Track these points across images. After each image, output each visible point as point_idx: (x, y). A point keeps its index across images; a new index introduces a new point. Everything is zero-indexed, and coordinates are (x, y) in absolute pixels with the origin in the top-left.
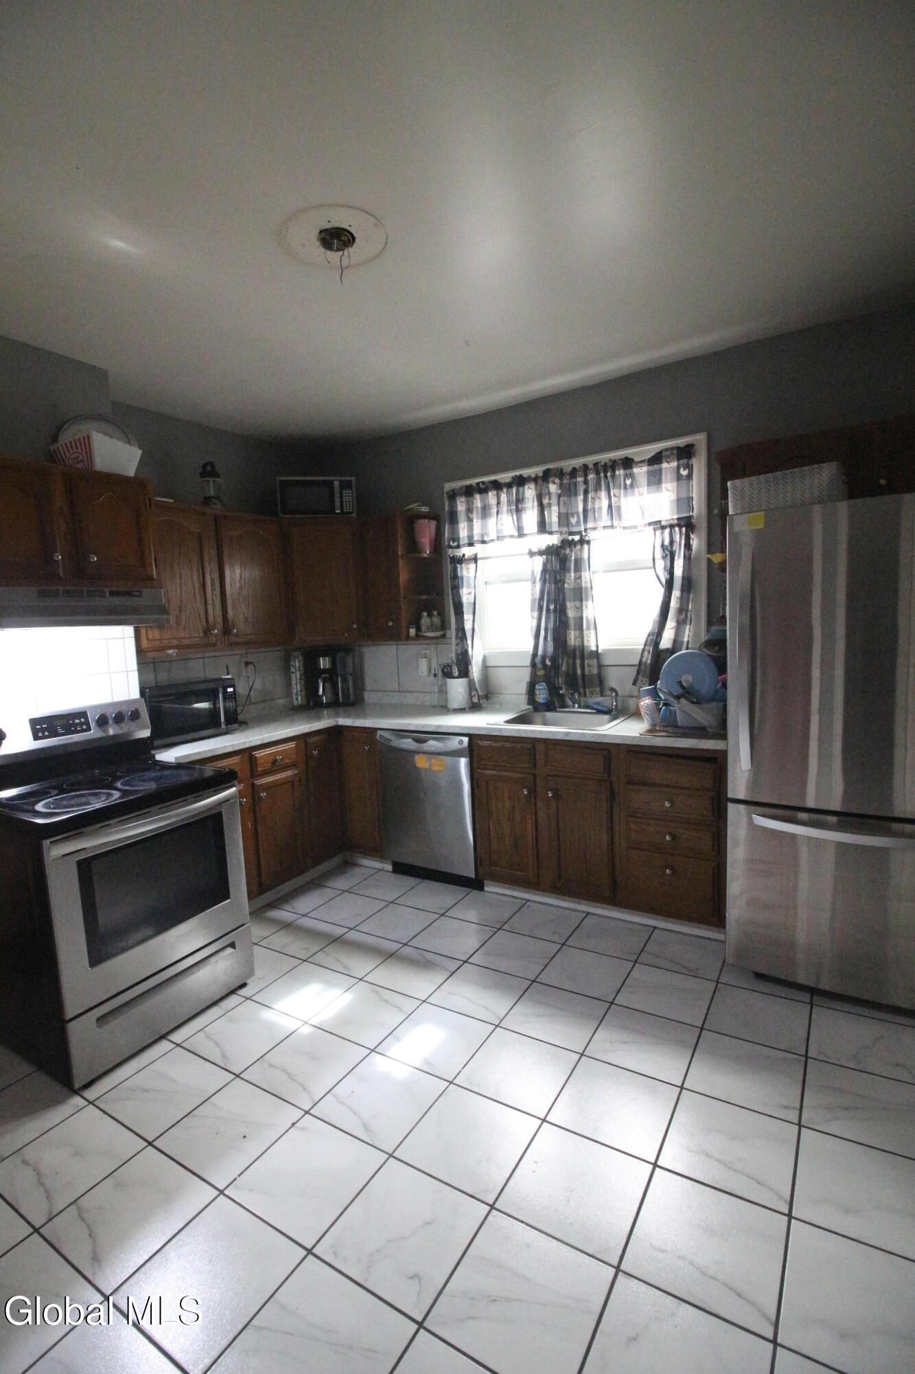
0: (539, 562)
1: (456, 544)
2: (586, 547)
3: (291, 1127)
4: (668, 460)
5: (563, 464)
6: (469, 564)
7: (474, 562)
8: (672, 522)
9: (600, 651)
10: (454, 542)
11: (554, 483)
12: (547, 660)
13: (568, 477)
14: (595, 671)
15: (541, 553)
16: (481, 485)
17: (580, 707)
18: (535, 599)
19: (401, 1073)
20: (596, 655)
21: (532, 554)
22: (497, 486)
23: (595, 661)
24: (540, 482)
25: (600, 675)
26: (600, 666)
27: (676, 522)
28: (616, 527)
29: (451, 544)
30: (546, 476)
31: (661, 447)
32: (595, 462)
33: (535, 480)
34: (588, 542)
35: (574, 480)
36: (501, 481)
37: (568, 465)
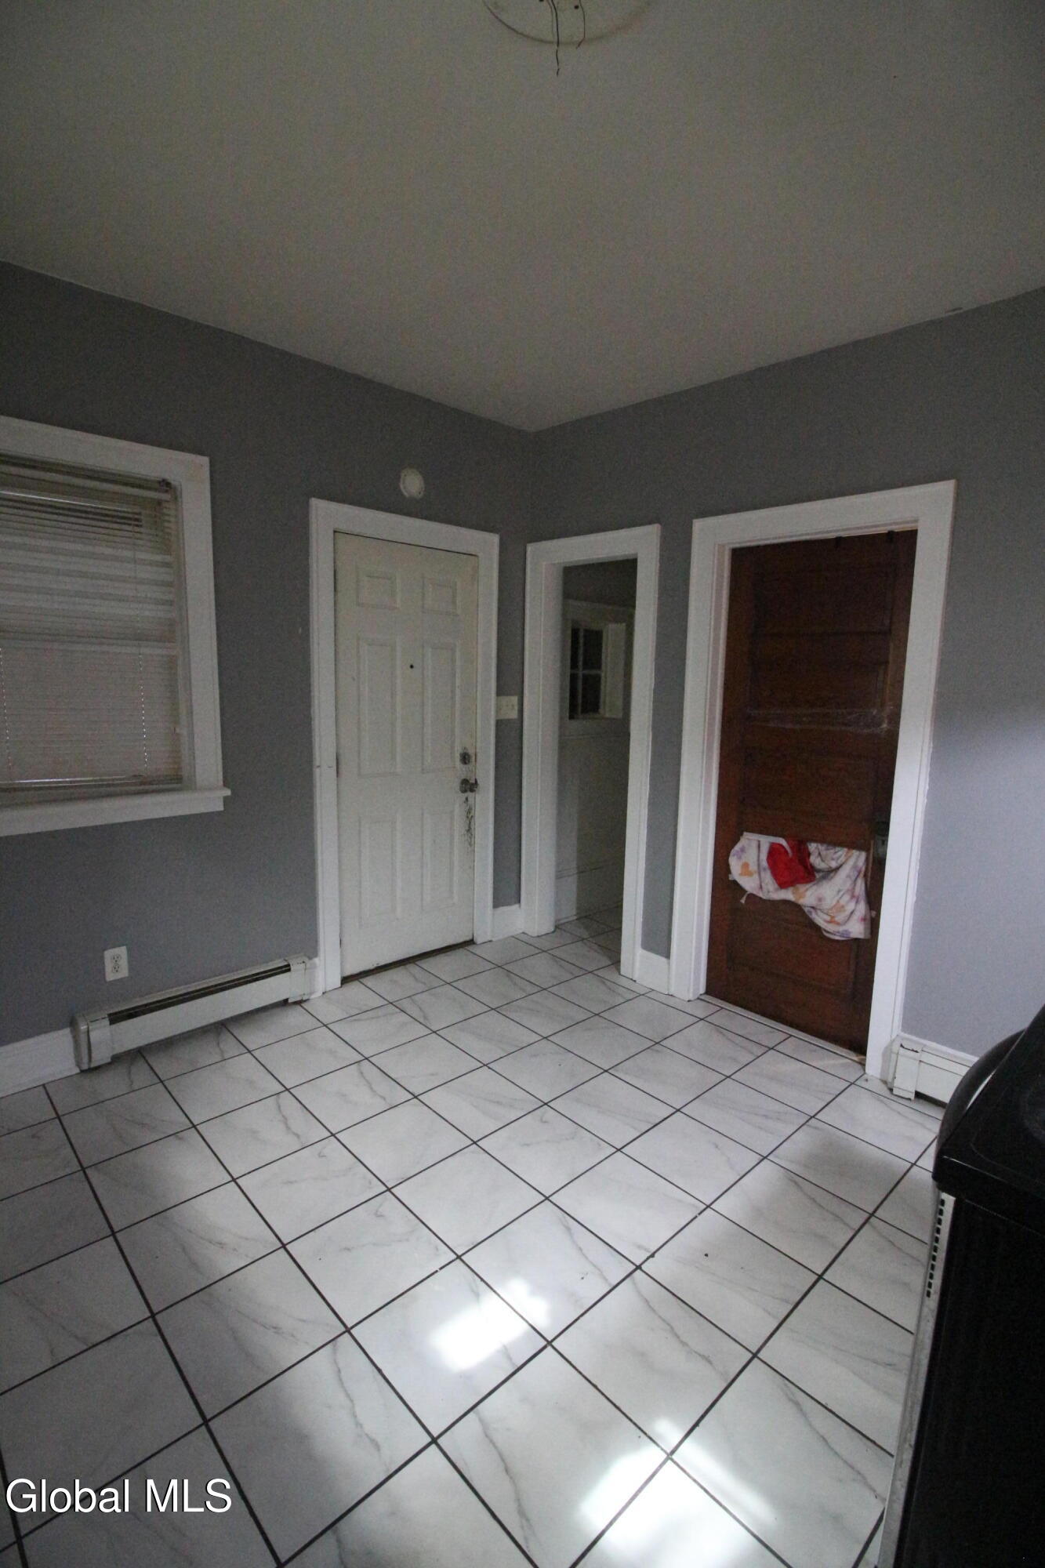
3: (655, 1252)
19: (517, 1290)
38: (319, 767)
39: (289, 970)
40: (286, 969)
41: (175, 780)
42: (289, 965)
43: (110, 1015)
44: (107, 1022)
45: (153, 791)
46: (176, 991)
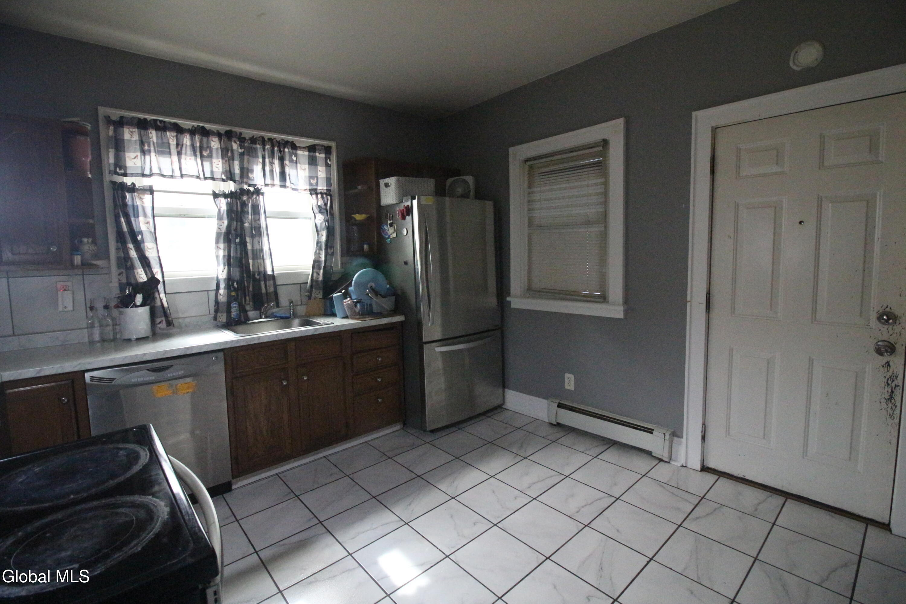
0: (223, 203)
1: (122, 171)
2: (261, 197)
4: (320, 152)
5: (244, 131)
6: (144, 194)
7: (149, 193)
8: (323, 191)
9: (275, 274)
10: (120, 169)
11: (236, 142)
12: (235, 284)
13: (249, 142)
14: (271, 289)
15: (225, 196)
16: (158, 123)
17: (266, 317)
18: (221, 233)
20: (273, 277)
21: (216, 196)
22: (179, 130)
23: (271, 282)
24: (224, 138)
25: (276, 293)
26: (275, 285)
27: (325, 191)
28: (288, 187)
29: (118, 170)
30: (229, 135)
31: (312, 142)
32: (270, 137)
33: (219, 135)
34: (263, 194)
35: (254, 146)
36: (183, 126)
37: (248, 133)
38: (689, 301)
39: (652, 433)
40: (650, 431)
41: (603, 299)
42: (653, 430)
43: (559, 403)
44: (556, 405)
45: (593, 302)
46: (591, 409)
